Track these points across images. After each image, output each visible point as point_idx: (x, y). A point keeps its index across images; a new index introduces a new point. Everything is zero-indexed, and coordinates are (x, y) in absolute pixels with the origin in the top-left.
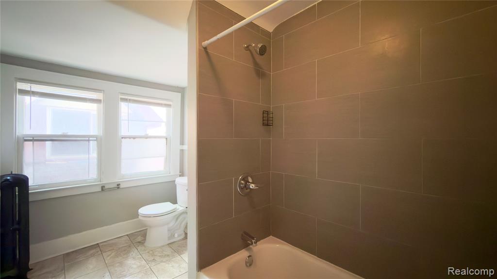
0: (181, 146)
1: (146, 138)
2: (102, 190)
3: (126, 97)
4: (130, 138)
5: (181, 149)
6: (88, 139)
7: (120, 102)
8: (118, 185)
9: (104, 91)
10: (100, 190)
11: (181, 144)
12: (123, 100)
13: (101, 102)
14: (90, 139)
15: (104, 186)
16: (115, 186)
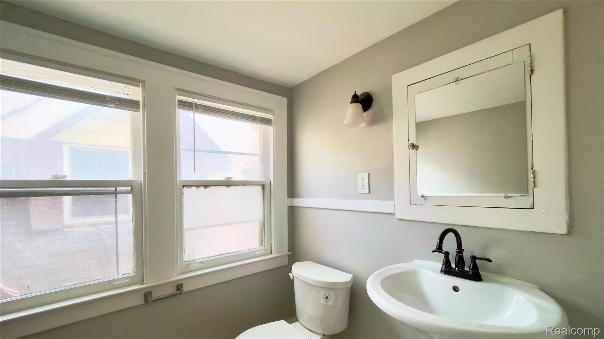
0: (290, 199)
1: (229, 186)
2: (146, 301)
3: (190, 100)
4: (198, 186)
5: (290, 205)
6: (113, 189)
7: (178, 110)
8: (179, 287)
9: (143, 82)
10: (143, 302)
11: (288, 197)
12: (184, 105)
13: (139, 108)
14: (119, 189)
15: (150, 293)
16: (172, 290)
